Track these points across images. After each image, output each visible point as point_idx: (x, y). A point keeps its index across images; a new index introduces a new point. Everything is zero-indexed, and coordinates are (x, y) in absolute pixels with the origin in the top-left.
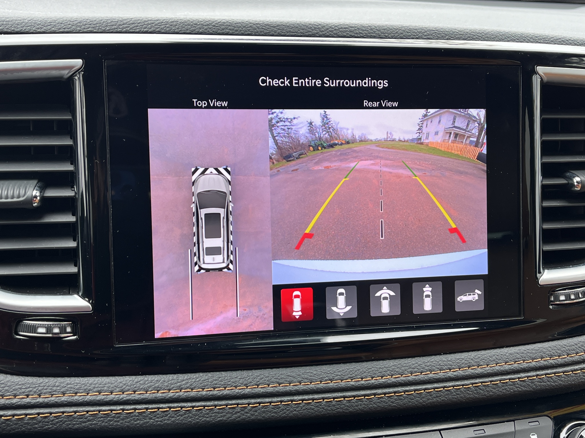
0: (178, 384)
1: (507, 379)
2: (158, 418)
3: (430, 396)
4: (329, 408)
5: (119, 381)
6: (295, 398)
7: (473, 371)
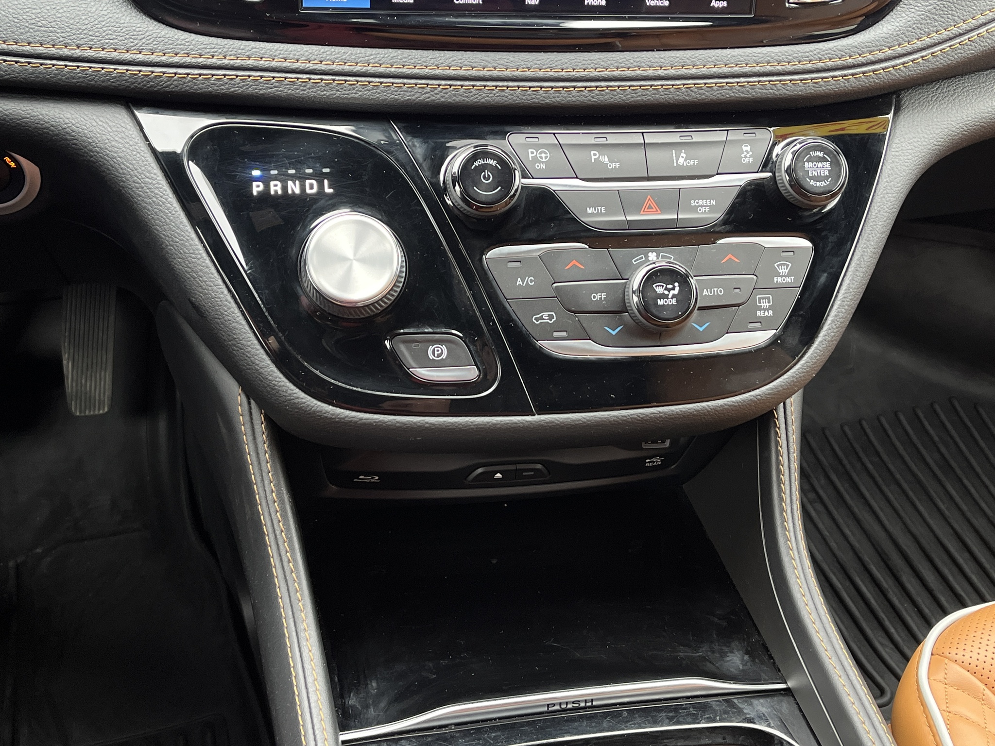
0: (367, 58)
1: (724, 83)
2: (345, 91)
3: (635, 93)
4: (524, 98)
5: (305, 49)
6: (489, 83)
7: (686, 71)
